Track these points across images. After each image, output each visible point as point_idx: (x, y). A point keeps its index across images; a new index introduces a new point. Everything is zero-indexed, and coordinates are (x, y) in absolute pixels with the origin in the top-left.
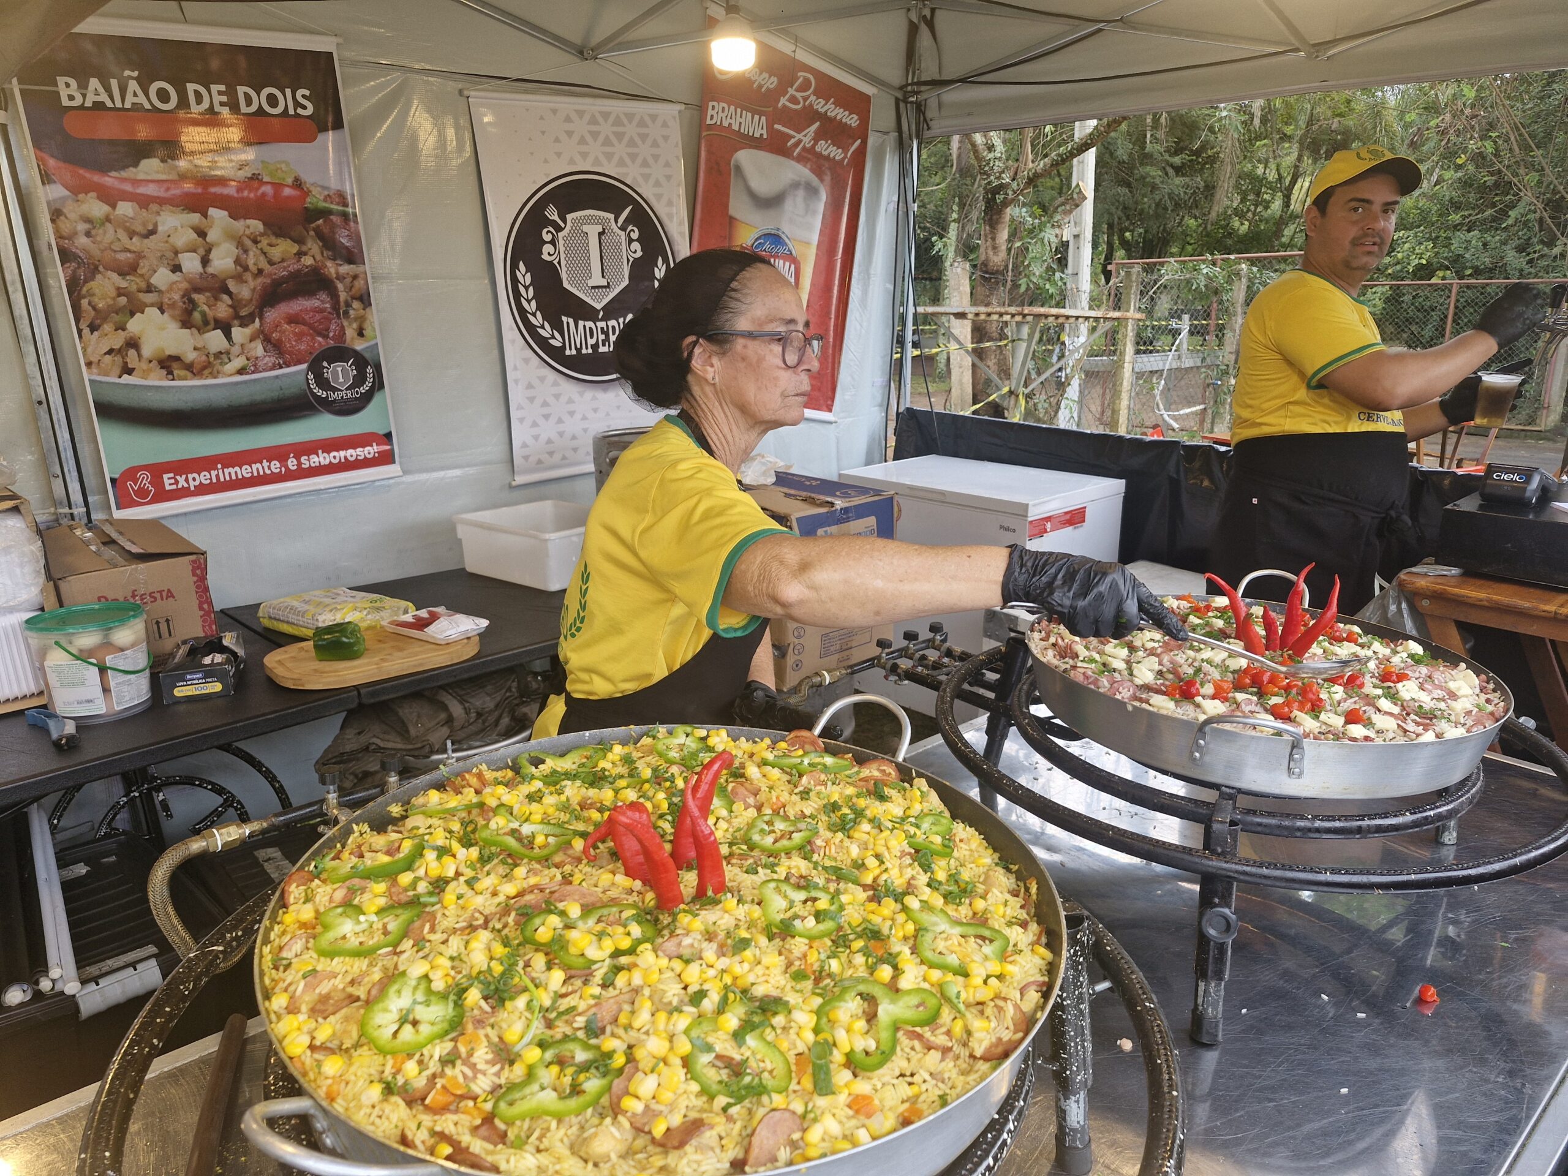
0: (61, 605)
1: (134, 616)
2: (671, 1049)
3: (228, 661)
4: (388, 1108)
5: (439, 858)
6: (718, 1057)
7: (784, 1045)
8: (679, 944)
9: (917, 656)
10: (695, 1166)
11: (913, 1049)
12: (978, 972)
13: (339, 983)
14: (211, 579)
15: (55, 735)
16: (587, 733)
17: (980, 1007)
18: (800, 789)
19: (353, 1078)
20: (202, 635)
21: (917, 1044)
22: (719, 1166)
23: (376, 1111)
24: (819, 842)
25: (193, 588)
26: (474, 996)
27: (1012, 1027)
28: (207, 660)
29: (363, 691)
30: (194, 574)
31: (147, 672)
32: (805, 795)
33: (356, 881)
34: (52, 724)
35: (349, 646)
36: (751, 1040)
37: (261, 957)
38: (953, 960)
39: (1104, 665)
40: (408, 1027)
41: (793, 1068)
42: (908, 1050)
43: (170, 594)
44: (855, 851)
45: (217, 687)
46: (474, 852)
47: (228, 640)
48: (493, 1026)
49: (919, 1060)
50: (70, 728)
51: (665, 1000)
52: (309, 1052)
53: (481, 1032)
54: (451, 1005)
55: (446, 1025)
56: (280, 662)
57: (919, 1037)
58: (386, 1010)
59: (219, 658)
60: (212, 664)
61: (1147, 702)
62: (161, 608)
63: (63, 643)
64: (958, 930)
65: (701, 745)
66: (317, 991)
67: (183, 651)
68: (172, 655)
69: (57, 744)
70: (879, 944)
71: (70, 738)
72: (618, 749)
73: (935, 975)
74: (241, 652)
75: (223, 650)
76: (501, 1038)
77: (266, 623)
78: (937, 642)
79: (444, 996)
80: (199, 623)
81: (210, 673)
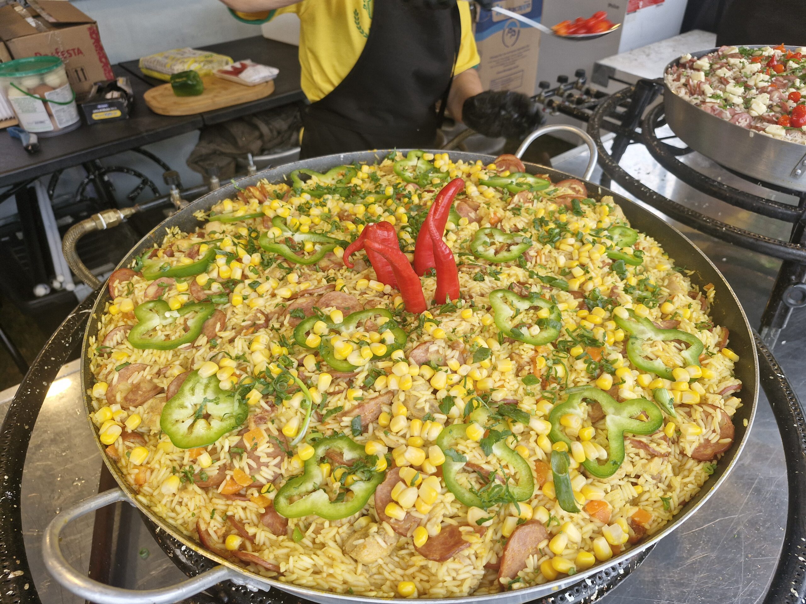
0: (13, 58)
1: (57, 66)
2: (427, 457)
3: (122, 97)
4: (186, 498)
5: (228, 262)
6: (468, 464)
7: (525, 453)
8: (427, 350)
9: (566, 94)
10: (454, 574)
11: (637, 454)
12: (683, 375)
13: (147, 374)
14: (105, 42)
15: (25, 144)
16: (342, 155)
17: (687, 409)
18: (512, 206)
19: (157, 466)
20: (104, 79)
21: (642, 452)
22: (475, 572)
23: (177, 499)
24: (532, 253)
25: (93, 48)
26: (255, 396)
27: (719, 431)
28: (109, 96)
29: (205, 117)
30: (92, 38)
31: (74, 104)
32: (516, 211)
33: (164, 280)
34: (22, 136)
35: (193, 86)
36: (497, 450)
37: (88, 346)
38: (659, 364)
39: (726, 100)
40: (201, 423)
41: (535, 474)
42: (632, 455)
43: (80, 52)
44: (562, 261)
45: (117, 113)
46: (256, 258)
47: (121, 82)
48: (273, 422)
49: (644, 466)
50: (33, 139)
51: (418, 407)
52: (121, 440)
53: (263, 427)
54: (237, 404)
55: (232, 421)
56: (154, 98)
57: (645, 447)
58: (182, 407)
59: (116, 94)
60: (112, 99)
61: (764, 130)
62: (77, 62)
63: (15, 83)
64: (661, 337)
65: (429, 167)
66: (130, 381)
67: (94, 90)
68: (89, 92)
69: (26, 149)
70: (596, 350)
71: (34, 146)
72: (366, 169)
73: (646, 379)
74: (129, 90)
75: (119, 89)
76: (280, 430)
77: (145, 71)
78: (580, 84)
79: (230, 394)
80: (102, 71)
81: (112, 104)
